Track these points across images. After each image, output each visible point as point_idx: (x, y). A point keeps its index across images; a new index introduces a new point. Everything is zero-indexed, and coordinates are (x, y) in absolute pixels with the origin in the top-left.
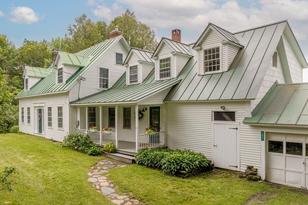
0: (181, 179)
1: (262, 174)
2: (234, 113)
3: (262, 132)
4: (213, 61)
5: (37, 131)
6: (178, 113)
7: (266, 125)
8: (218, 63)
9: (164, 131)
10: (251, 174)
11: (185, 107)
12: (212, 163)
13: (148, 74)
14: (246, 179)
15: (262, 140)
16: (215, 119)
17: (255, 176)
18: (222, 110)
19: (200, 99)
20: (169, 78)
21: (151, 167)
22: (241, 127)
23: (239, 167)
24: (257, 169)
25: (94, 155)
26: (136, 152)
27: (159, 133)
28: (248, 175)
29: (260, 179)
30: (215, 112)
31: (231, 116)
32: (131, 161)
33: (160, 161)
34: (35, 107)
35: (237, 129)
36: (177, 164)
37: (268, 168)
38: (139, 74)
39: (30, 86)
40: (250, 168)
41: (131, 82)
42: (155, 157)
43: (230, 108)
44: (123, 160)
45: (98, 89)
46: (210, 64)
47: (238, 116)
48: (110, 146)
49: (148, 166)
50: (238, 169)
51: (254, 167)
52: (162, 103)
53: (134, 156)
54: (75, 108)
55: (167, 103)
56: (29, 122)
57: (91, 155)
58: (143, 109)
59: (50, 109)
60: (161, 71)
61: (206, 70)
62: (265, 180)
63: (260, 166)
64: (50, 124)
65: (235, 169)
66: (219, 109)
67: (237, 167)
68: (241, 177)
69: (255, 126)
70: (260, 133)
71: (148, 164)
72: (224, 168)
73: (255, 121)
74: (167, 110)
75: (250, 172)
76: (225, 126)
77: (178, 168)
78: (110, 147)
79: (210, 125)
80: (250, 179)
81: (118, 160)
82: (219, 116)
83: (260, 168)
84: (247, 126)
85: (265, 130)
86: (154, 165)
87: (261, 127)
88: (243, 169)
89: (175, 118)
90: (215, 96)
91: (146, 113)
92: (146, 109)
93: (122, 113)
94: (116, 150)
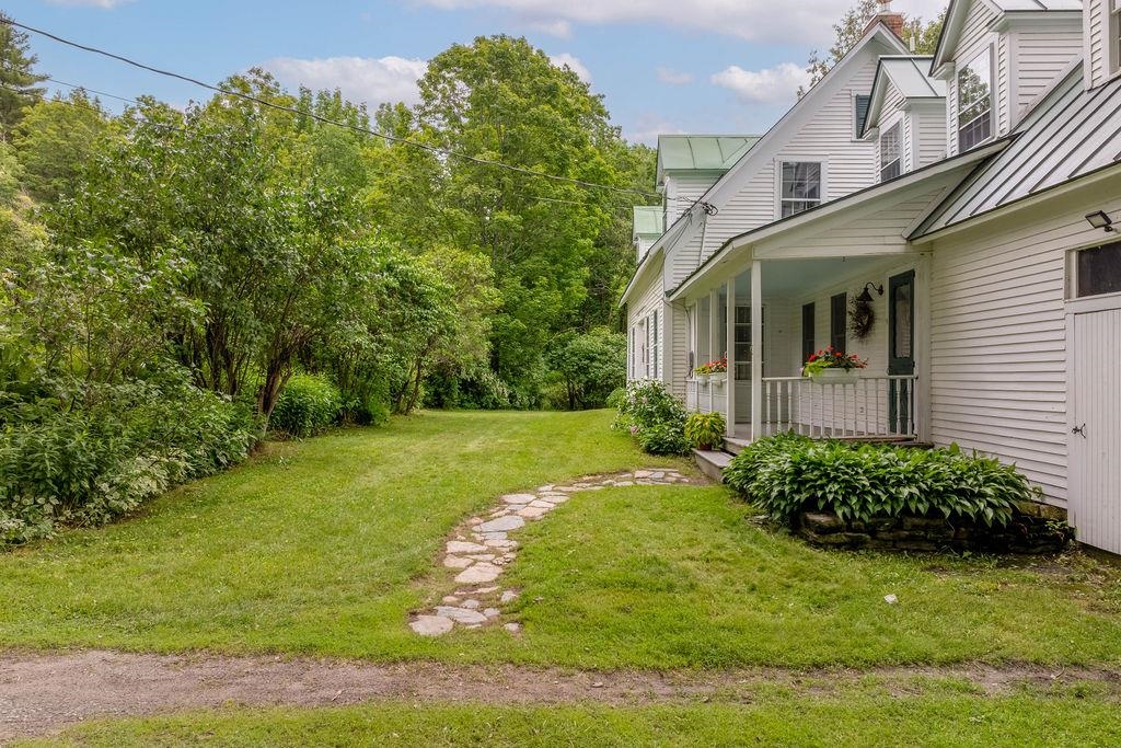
9: (917, 372)
20: (986, 142)
25: (653, 453)
30: (1082, 253)
38: (904, 155)
54: (686, 310)
56: (634, 374)
57: (647, 450)
58: (866, 289)
59: (648, 321)
64: (647, 374)
66: (1094, 232)
74: (932, 279)
76: (1115, 319)
79: (1063, 325)
91: (881, 306)
92: (881, 291)
93: (829, 317)
94: (723, 441)
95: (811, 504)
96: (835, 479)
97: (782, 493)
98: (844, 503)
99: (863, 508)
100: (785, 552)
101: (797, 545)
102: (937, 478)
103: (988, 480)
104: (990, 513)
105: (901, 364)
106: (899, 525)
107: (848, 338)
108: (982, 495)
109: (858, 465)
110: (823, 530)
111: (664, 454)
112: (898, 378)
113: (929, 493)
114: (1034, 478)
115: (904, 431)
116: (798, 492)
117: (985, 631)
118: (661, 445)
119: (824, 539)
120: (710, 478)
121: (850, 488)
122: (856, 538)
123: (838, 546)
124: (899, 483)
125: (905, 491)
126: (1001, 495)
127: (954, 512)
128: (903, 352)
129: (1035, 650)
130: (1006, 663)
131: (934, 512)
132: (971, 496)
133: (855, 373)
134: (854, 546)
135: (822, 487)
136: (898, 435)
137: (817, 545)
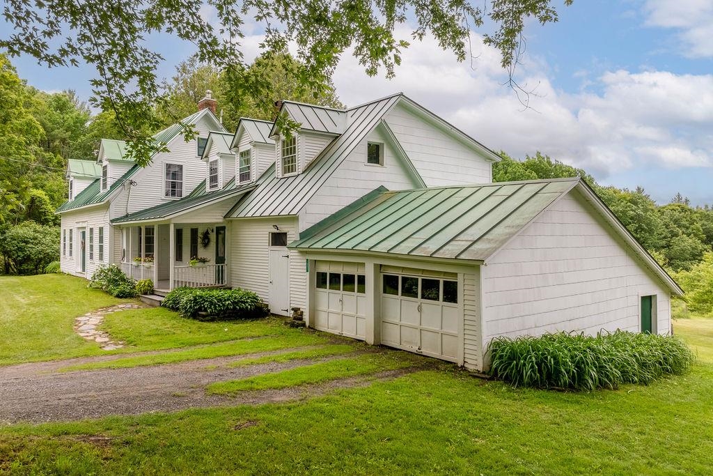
1: (306, 317)
2: (286, 234)
3: (309, 261)
5: (80, 270)
10: (297, 319)
14: (289, 325)
15: (307, 271)
16: (272, 244)
17: (300, 322)
18: (277, 231)
20: (249, 182)
22: (291, 254)
23: (289, 311)
24: (303, 312)
25: (121, 297)
27: (222, 266)
29: (304, 325)
30: (272, 234)
34: (78, 228)
35: (288, 257)
37: (315, 311)
38: (219, 174)
39: (75, 193)
40: (295, 310)
41: (211, 187)
43: (283, 228)
45: (163, 198)
47: (288, 239)
48: (143, 284)
50: (288, 315)
51: (301, 309)
52: (221, 221)
54: (120, 228)
55: (231, 221)
56: (71, 254)
57: (118, 296)
58: (207, 230)
59: (91, 230)
60: (241, 170)
62: (309, 327)
63: (305, 307)
64: (91, 257)
67: (287, 311)
68: (286, 324)
69: (302, 252)
70: (306, 261)
73: (306, 245)
74: (231, 230)
75: (297, 316)
76: (279, 253)
78: (143, 286)
79: (268, 253)
80: (298, 326)
83: (306, 311)
84: (296, 253)
85: (309, 258)
87: (307, 253)
91: (213, 236)
92: (213, 231)
93: (190, 236)
94: (153, 291)
95: (200, 309)
96: (207, 301)
97: (190, 307)
98: (210, 308)
99: (215, 309)
100: (194, 324)
101: (196, 322)
102: (235, 298)
103: (248, 298)
104: (249, 307)
105: (220, 260)
106: (225, 313)
107: (199, 247)
108: (247, 302)
109: (213, 296)
110: (204, 316)
111: (126, 297)
112: (220, 265)
113: (234, 303)
114: (260, 296)
115: (222, 283)
116: (196, 306)
117: (249, 333)
118: (124, 294)
119: (204, 319)
120: (152, 306)
121: (211, 303)
122: (213, 318)
123: (208, 321)
124: (225, 300)
125: (227, 303)
126: (252, 302)
127: (240, 307)
128: (220, 255)
129: (258, 334)
130: (252, 337)
131: (235, 308)
132: (244, 303)
133: (207, 264)
134: (212, 320)
135: (203, 303)
136: (220, 285)
137: (202, 321)
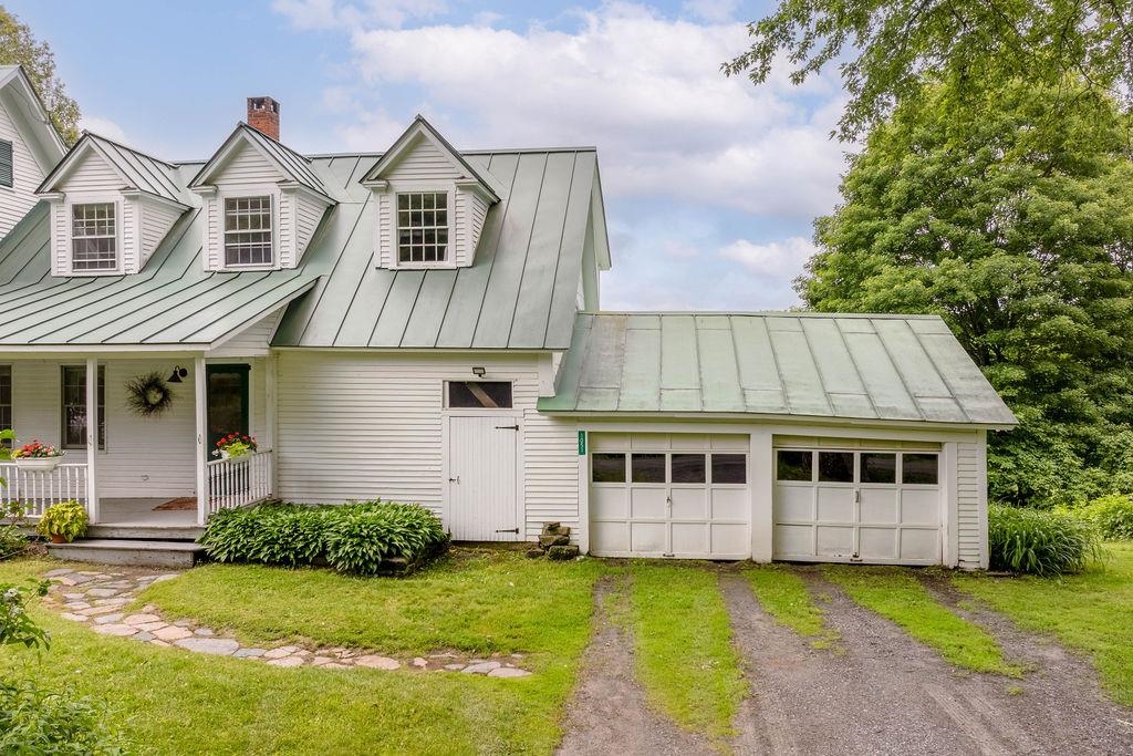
0: (396, 581)
1: (581, 539)
2: (508, 385)
3: (581, 434)
4: (426, 230)
6: (322, 386)
7: (595, 415)
8: (444, 239)
9: (269, 446)
10: (557, 543)
11: (351, 368)
12: (445, 531)
13: (158, 241)
14: (546, 557)
15: (582, 452)
16: (453, 404)
17: (566, 548)
18: (476, 378)
19: (410, 342)
20: (263, 266)
21: (285, 562)
22: (527, 423)
23: (522, 531)
24: (569, 529)
26: (201, 522)
28: (548, 547)
29: (577, 553)
30: (451, 383)
31: (500, 394)
32: (189, 558)
33: (316, 540)
35: (517, 428)
36: (381, 539)
37: (594, 524)
38: (122, 236)
40: (553, 528)
41: (78, 265)
42: (296, 531)
43: (496, 373)
44: (145, 557)
46: (417, 239)
47: (518, 395)
48: (70, 515)
49: (271, 563)
50: (520, 538)
51: (562, 525)
52: (265, 352)
53: (192, 541)
55: (278, 353)
58: (175, 372)
60: (229, 238)
61: (404, 256)
62: (589, 554)
63: (576, 519)
65: (511, 537)
66: (465, 374)
67: (517, 531)
68: (533, 555)
69: (563, 419)
70: (577, 435)
71: (273, 555)
72: (479, 540)
73: (562, 405)
74: (278, 375)
75: (555, 538)
76: (483, 421)
77: (386, 549)
78: (72, 518)
79: (439, 422)
80: (556, 557)
81: (119, 562)
82: (461, 395)
83: (577, 526)
84: (544, 420)
85: (587, 428)
86: (296, 555)
87: (578, 420)
88: (533, 534)
89: (316, 403)
90: (457, 338)
91: (184, 386)
94: (88, 529)
